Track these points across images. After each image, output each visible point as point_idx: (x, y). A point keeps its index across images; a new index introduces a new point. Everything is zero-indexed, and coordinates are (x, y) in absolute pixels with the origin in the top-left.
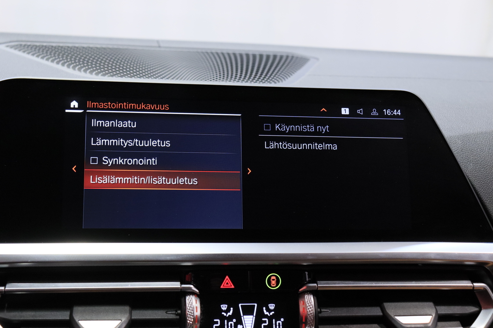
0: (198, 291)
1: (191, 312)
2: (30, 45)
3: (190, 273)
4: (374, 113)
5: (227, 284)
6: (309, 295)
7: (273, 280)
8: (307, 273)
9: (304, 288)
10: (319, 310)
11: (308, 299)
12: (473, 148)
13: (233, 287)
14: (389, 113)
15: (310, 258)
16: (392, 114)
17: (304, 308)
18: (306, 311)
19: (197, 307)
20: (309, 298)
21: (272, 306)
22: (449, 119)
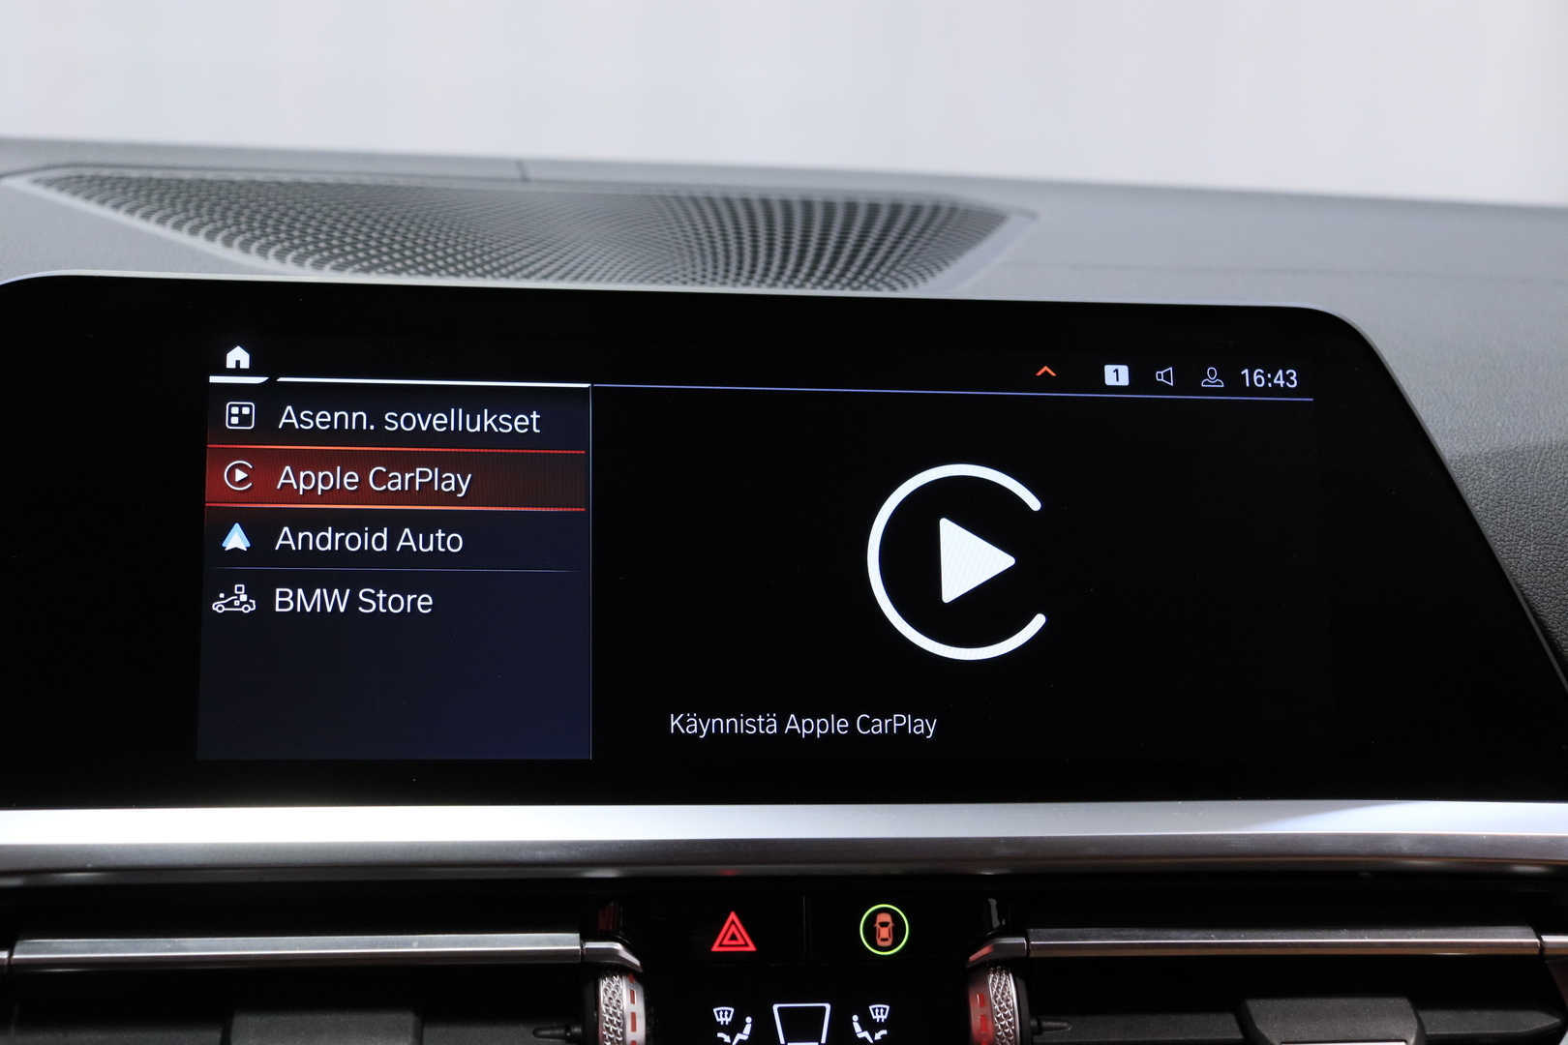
0: (636, 962)
1: (615, 1032)
2: (109, 178)
3: (612, 904)
4: (1212, 380)
5: (733, 938)
6: (1001, 975)
7: (884, 924)
8: (993, 902)
9: (985, 951)
10: (1034, 1023)
11: (998, 987)
12: (1535, 494)
13: (752, 948)
14: (1259, 381)
15: (1005, 851)
16: (1270, 385)
17: (984, 1018)
18: (990, 1027)
19: (633, 1015)
20: (1000, 983)
21: (880, 1012)
22: (1457, 402)
